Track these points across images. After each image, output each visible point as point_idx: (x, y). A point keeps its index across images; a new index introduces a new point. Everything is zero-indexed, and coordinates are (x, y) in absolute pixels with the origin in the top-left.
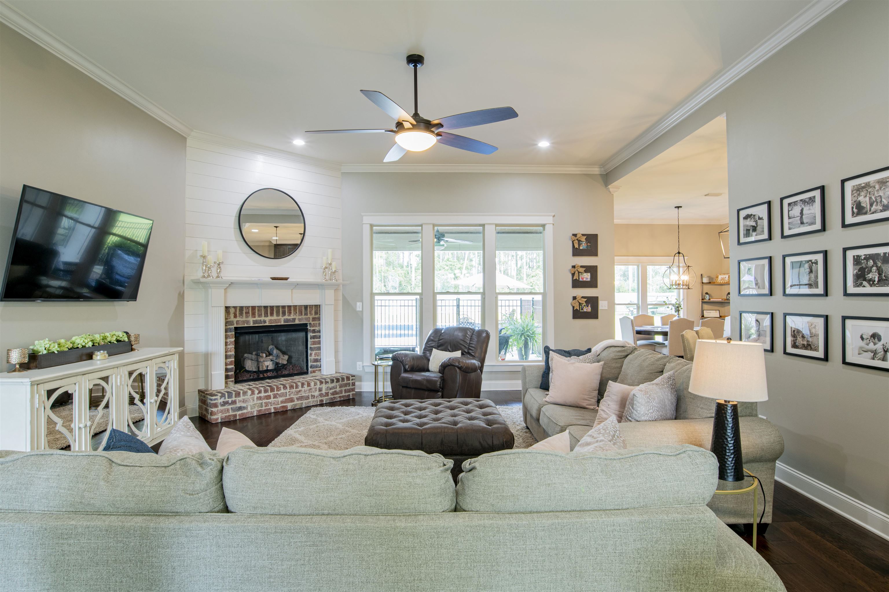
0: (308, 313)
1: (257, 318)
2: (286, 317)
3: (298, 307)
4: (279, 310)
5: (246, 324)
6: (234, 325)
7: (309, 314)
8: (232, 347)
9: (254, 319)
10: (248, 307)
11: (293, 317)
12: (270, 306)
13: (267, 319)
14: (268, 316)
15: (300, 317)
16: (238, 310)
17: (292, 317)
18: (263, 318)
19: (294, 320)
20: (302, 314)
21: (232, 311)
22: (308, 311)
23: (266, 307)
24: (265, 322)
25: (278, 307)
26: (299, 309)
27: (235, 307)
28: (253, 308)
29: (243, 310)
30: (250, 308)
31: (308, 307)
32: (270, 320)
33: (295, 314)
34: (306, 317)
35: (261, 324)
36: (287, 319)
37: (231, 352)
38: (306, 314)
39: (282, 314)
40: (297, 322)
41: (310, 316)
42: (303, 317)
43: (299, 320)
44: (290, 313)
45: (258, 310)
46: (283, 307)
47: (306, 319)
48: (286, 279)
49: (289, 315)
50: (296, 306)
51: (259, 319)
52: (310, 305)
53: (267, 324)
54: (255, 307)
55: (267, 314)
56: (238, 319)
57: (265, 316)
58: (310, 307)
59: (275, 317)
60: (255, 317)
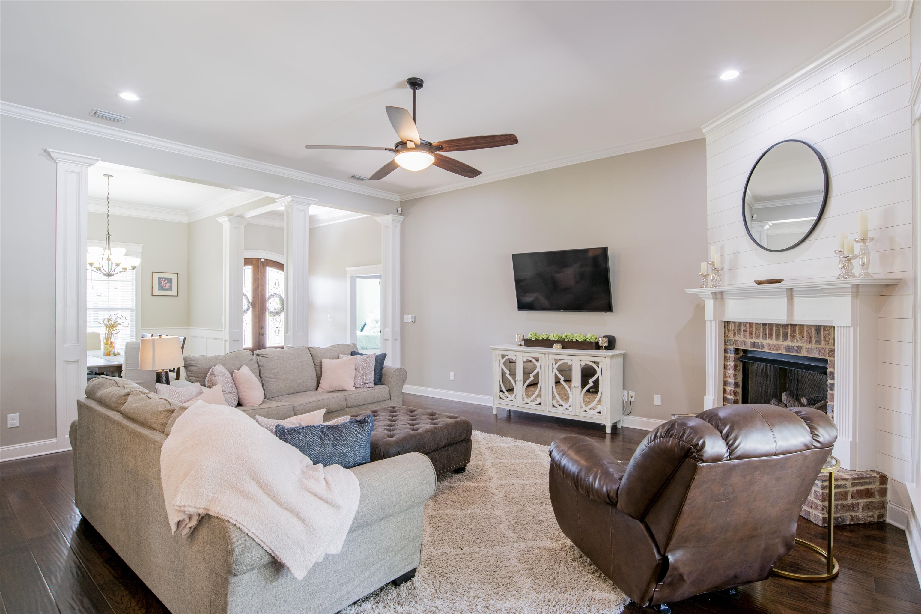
0: (823, 339)
1: (754, 340)
2: (788, 343)
3: (805, 328)
4: (779, 330)
5: (743, 346)
6: (733, 345)
7: (823, 342)
8: (732, 372)
9: (752, 340)
10: (746, 323)
11: (798, 345)
12: (769, 324)
13: (767, 342)
14: (765, 339)
15: (809, 346)
16: (737, 327)
17: (796, 344)
18: (760, 341)
19: (799, 349)
20: (811, 341)
21: (732, 326)
22: (822, 337)
23: (764, 325)
24: (763, 347)
25: (778, 325)
26: (807, 331)
27: (734, 323)
28: (751, 324)
29: (741, 327)
30: (748, 325)
31: (822, 329)
32: (769, 345)
33: (801, 340)
34: (819, 346)
35: (759, 348)
36: (789, 346)
37: (731, 378)
38: (818, 342)
39: (783, 337)
40: (804, 354)
41: (824, 347)
42: (814, 346)
43: (809, 350)
44: (794, 337)
45: (756, 329)
46: (785, 326)
47: (819, 350)
48: (779, 281)
49: (792, 341)
50: (803, 326)
51: (757, 341)
52: (825, 326)
53: (765, 350)
54: (753, 323)
55: (765, 335)
56: (736, 338)
57: (763, 338)
58: (824, 330)
59: (773, 342)
60: (752, 338)
